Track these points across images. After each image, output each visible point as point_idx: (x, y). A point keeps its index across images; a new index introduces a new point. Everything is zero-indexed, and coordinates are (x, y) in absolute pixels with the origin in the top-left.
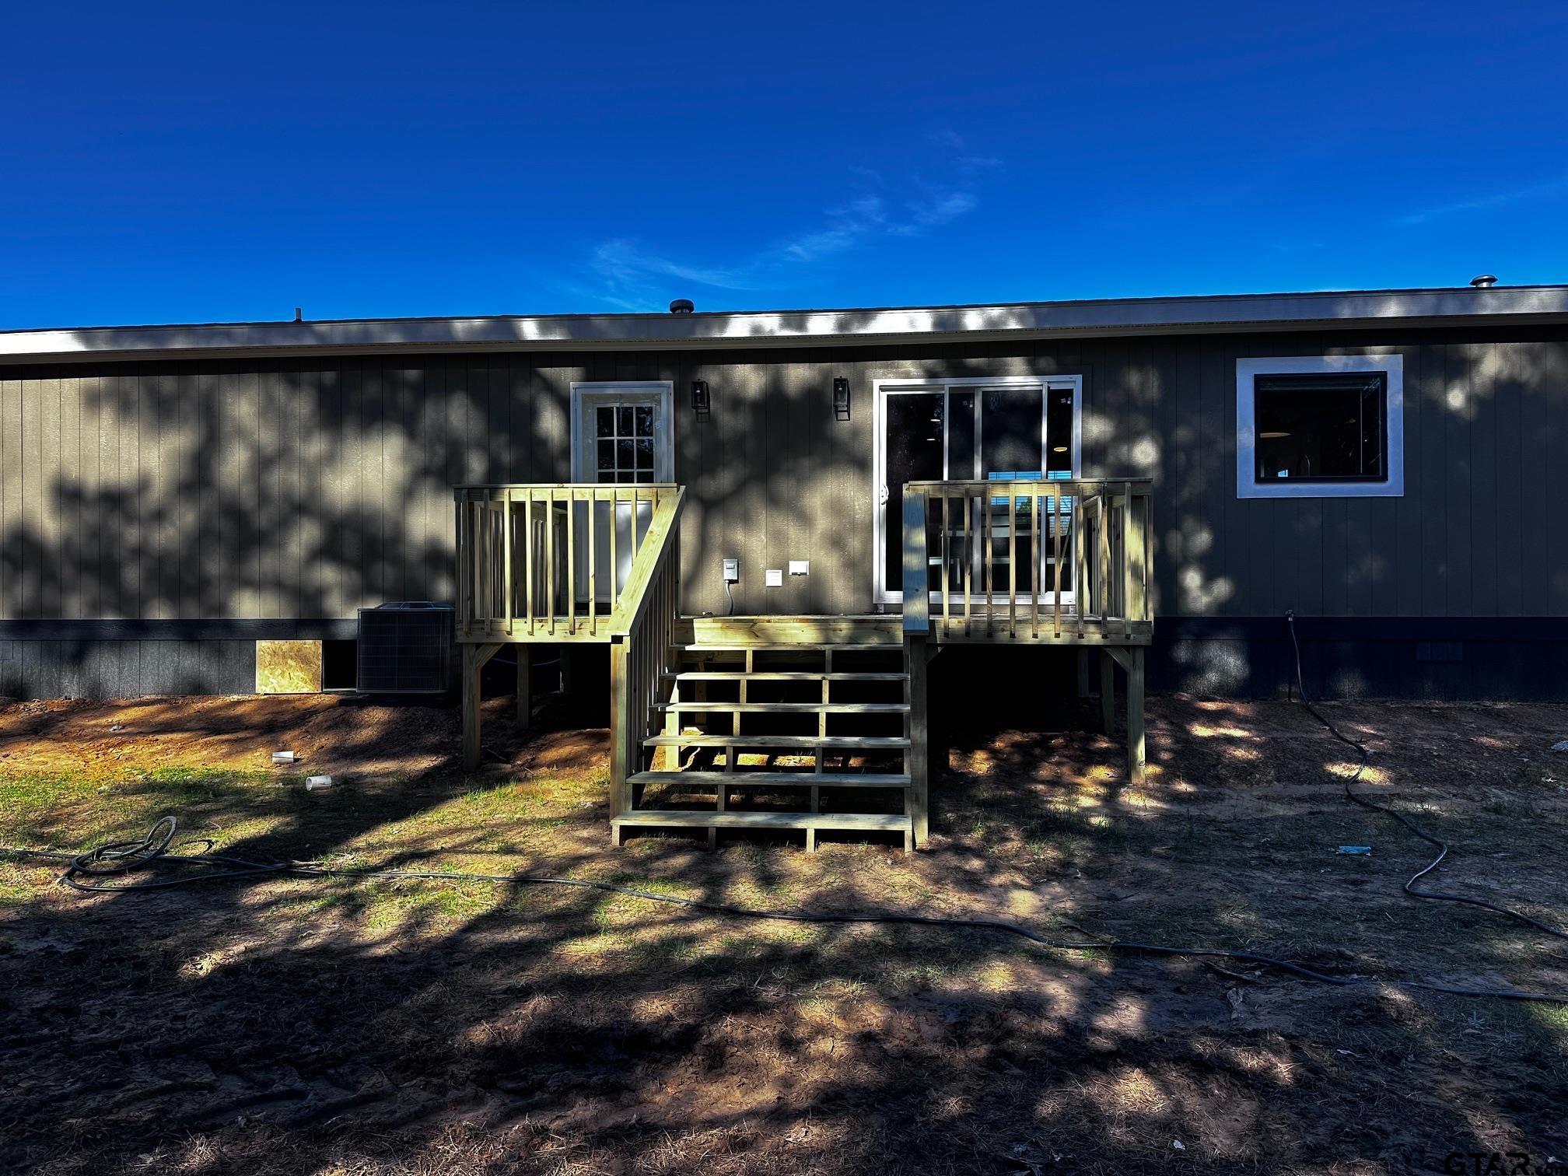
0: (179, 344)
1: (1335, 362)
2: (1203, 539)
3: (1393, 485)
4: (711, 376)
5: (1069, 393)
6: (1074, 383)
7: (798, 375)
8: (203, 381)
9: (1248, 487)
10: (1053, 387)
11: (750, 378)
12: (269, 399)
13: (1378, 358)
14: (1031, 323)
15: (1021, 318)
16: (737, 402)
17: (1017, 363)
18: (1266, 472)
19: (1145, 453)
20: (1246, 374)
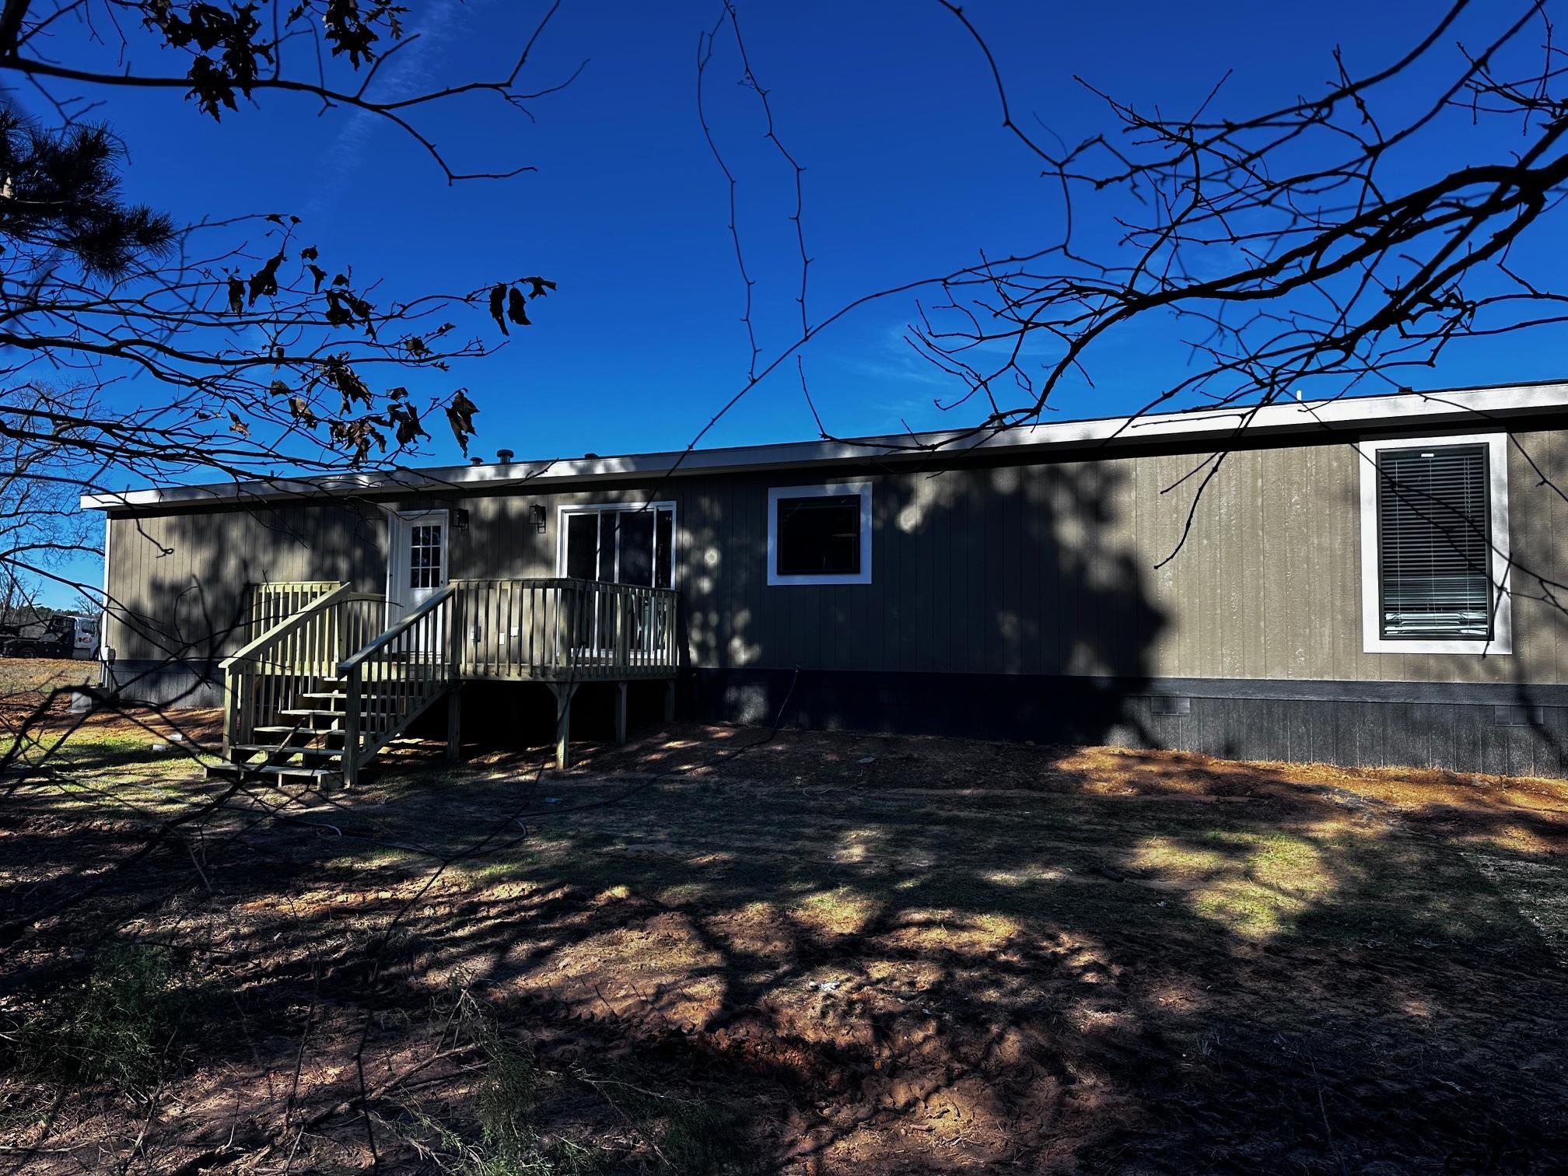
0: (201, 497)
1: (831, 489)
2: (742, 618)
3: (865, 577)
4: (468, 506)
5: (670, 513)
6: (672, 506)
7: (517, 504)
8: (217, 517)
9: (773, 579)
10: (661, 509)
11: (488, 506)
12: (248, 528)
13: (857, 485)
14: (632, 468)
15: (623, 464)
16: (482, 524)
17: (637, 493)
18: (783, 570)
19: (712, 557)
20: (774, 496)
